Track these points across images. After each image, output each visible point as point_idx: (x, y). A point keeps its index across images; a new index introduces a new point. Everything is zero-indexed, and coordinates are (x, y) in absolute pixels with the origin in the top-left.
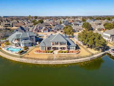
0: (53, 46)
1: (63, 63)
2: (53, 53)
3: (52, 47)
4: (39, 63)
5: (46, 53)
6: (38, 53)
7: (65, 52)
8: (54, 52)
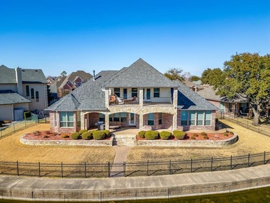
0: (114, 110)
1: (170, 191)
2: (114, 143)
3: (107, 115)
4: (17, 193)
5: (78, 143)
6: (38, 143)
7: (171, 137)
8: (116, 136)
